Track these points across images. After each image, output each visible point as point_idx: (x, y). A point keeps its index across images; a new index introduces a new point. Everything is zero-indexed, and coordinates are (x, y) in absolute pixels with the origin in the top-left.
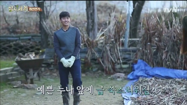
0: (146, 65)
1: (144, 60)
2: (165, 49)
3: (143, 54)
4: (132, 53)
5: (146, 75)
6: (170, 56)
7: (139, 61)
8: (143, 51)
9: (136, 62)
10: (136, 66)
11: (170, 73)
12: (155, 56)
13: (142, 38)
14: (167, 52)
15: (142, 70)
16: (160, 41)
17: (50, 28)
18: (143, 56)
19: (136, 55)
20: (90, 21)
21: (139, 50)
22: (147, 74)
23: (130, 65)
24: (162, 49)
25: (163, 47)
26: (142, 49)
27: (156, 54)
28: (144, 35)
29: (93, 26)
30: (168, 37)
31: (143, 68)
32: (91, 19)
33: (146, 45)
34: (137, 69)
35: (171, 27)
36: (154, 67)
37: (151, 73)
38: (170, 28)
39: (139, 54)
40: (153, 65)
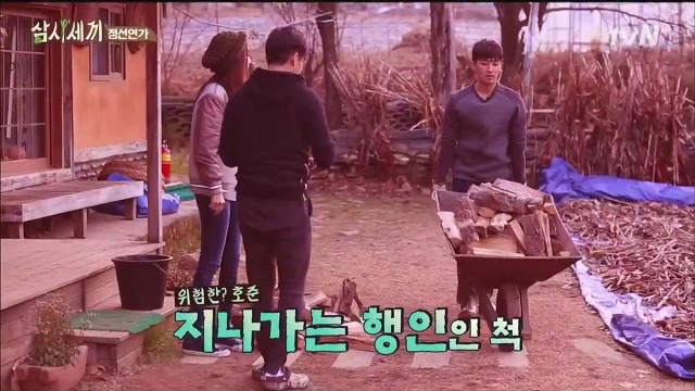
0: (570, 170)
1: (564, 158)
2: (613, 135)
3: (564, 144)
4: (537, 142)
5: (575, 194)
6: (626, 150)
7: (555, 160)
8: (564, 139)
9: (548, 164)
10: (549, 173)
11: (628, 188)
12: (590, 151)
13: (561, 109)
14: (619, 140)
15: (563, 182)
16: (603, 115)
17: (349, 82)
18: (562, 148)
19: (548, 145)
20: (440, 67)
21: (555, 135)
22: (577, 191)
23: (532, 169)
24: (607, 133)
25: (609, 130)
26: (562, 133)
27: (592, 144)
28: (566, 101)
29: (446, 79)
30: (621, 105)
31: (566, 177)
32: (443, 63)
33: (569, 124)
34: (552, 178)
35: (626, 84)
36: (587, 175)
37: (586, 189)
38: (624, 88)
39: (554, 144)
40: (586, 169)
